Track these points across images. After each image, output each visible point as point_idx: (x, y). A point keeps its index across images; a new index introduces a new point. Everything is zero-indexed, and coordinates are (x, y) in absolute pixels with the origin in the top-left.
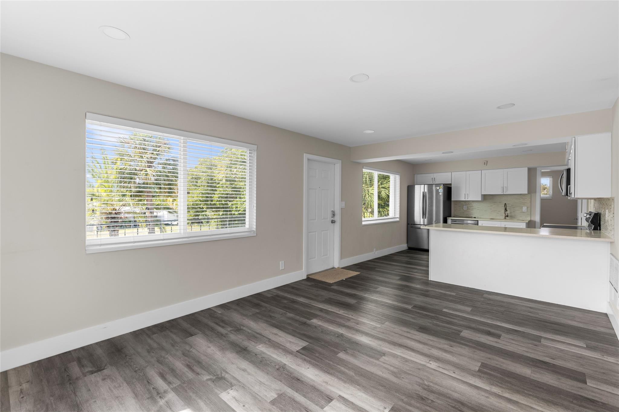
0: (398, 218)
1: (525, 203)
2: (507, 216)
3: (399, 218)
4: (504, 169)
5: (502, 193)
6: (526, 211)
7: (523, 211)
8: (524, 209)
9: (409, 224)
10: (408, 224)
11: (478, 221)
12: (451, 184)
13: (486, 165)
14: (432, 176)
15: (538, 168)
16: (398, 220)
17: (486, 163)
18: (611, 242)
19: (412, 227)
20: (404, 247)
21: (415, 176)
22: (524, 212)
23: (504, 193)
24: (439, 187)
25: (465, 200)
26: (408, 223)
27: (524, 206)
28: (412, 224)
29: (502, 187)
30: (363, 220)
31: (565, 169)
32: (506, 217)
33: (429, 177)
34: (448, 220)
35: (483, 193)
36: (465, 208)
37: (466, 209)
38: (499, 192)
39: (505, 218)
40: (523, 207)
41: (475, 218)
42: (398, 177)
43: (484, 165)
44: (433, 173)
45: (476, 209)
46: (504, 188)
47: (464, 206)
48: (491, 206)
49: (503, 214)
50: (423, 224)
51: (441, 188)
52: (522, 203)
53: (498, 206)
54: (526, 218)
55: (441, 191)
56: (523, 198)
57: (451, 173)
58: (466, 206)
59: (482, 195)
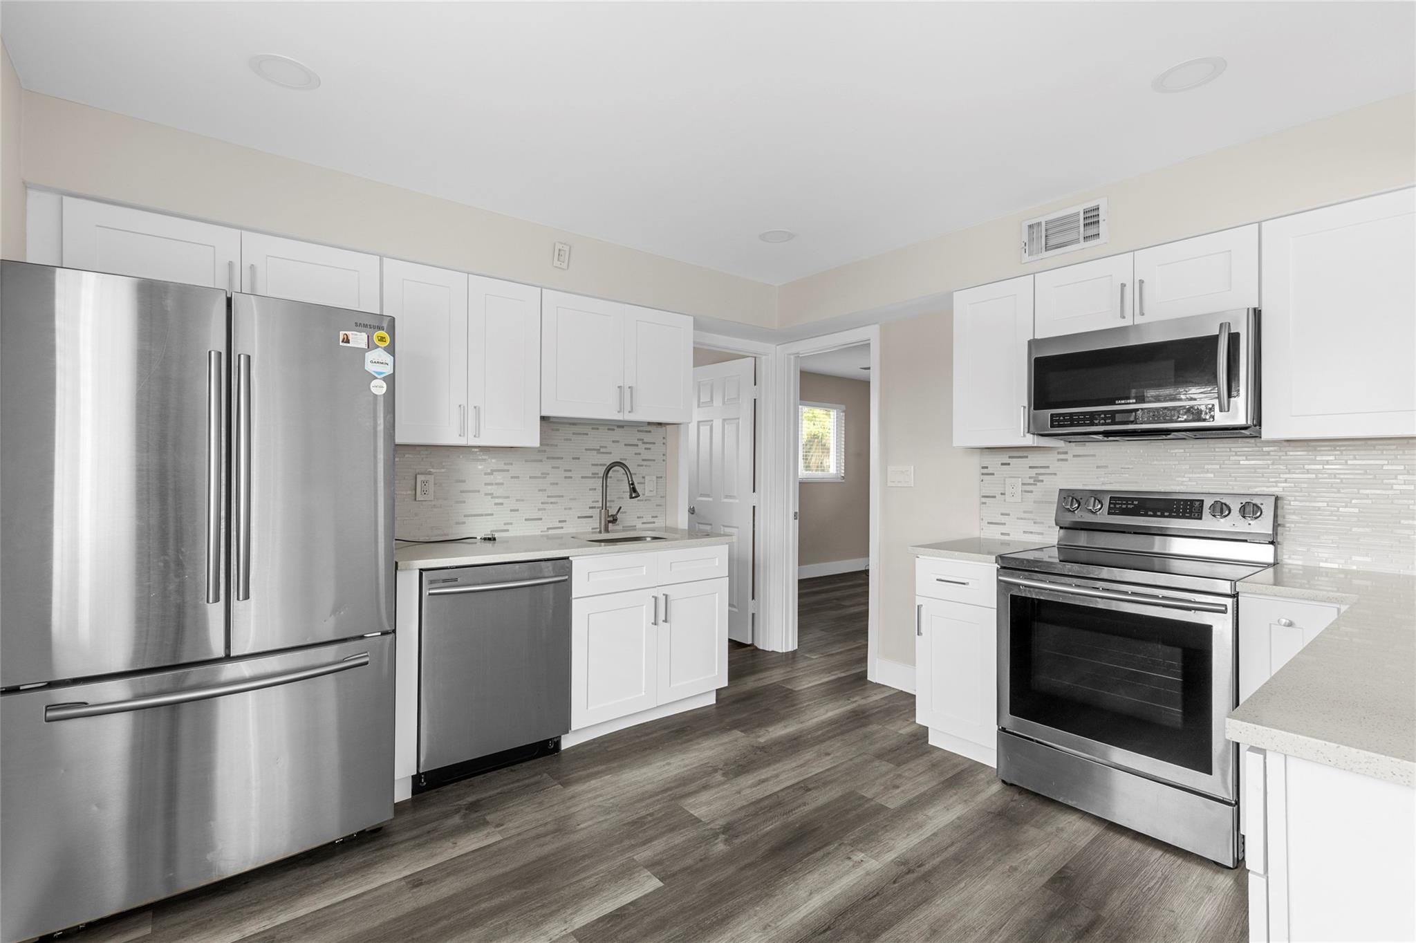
1: (652, 463)
2: (615, 520)
4: (626, 306)
5: (617, 417)
6: (654, 494)
8: (650, 486)
11: (568, 558)
13: (564, 265)
14: (228, 243)
17: (566, 255)
22: (648, 499)
25: (462, 442)
27: (648, 475)
29: (619, 388)
38: (609, 412)
40: (647, 478)
43: (557, 263)
44: (241, 228)
45: (479, 491)
46: (626, 394)
47: (420, 478)
48: (544, 475)
49: (590, 512)
50: (219, 651)
51: (382, 339)
52: (645, 463)
53: (568, 474)
54: (652, 520)
55: (380, 368)
56: (644, 443)
57: (378, 258)
58: (429, 478)
59: (542, 419)
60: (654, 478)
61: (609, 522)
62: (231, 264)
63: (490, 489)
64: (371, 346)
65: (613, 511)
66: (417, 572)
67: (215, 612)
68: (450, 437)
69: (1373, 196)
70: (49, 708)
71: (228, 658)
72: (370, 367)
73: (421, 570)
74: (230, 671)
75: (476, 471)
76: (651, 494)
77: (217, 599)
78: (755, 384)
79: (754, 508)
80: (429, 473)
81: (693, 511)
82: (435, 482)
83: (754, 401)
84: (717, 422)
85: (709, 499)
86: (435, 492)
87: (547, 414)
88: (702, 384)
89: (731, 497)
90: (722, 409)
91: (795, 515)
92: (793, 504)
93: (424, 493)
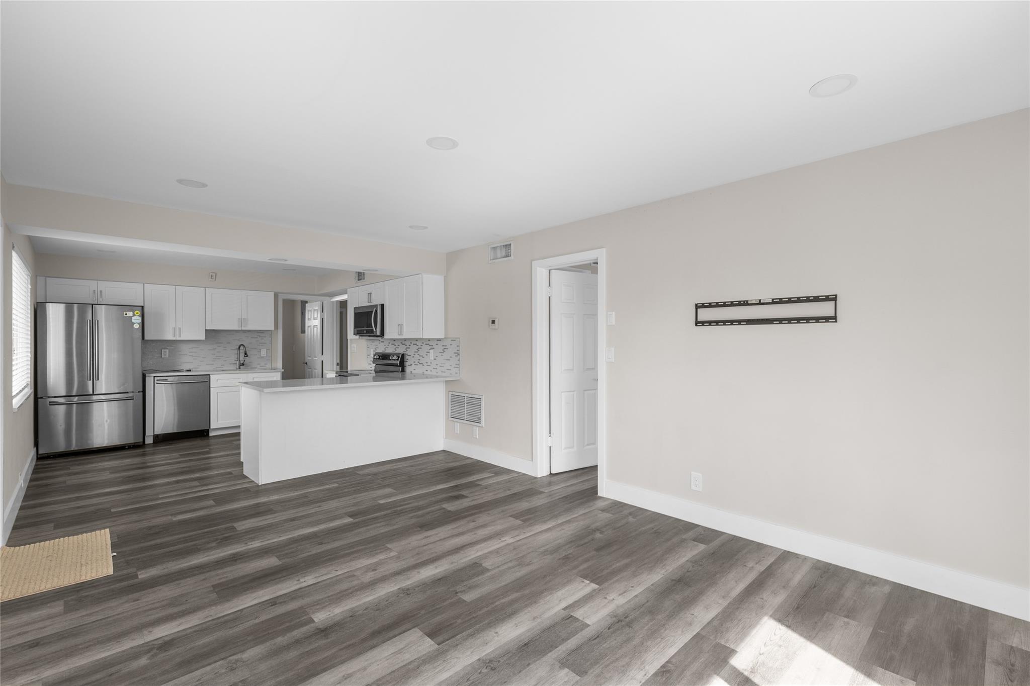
1: (264, 344)
2: (243, 365)
5: (240, 329)
6: (265, 355)
7: (262, 355)
8: (264, 352)
9: (41, 398)
10: (38, 398)
11: (209, 375)
13: (214, 280)
14: (94, 285)
15: (281, 295)
17: (213, 276)
18: (446, 381)
19: (54, 404)
21: (40, 279)
22: (262, 357)
23: (243, 329)
24: (132, 313)
25: (174, 339)
26: (39, 396)
27: (263, 349)
29: (239, 318)
31: (379, 304)
32: (241, 366)
33: (87, 288)
34: (147, 377)
35: (209, 328)
36: (166, 353)
37: (167, 356)
38: (236, 327)
39: (240, 368)
40: (262, 350)
41: (189, 371)
43: (210, 279)
44: (97, 280)
45: (186, 355)
46: (241, 321)
47: (163, 350)
48: (214, 349)
49: (236, 362)
50: (91, 393)
51: (137, 313)
52: (261, 344)
53: (225, 349)
54: (265, 365)
55: (137, 321)
56: (261, 337)
57: (142, 284)
58: (167, 350)
59: (206, 331)
62: (94, 291)
63: (191, 354)
64: (134, 315)
65: (242, 362)
66: (153, 378)
67: (90, 383)
68: (170, 337)
70: (50, 402)
71: (93, 394)
72: (133, 321)
73: (154, 377)
74: (95, 397)
75: (185, 348)
77: (90, 380)
78: (323, 312)
79: (322, 361)
80: (167, 349)
81: (306, 364)
82: (169, 352)
83: (323, 319)
84: (312, 327)
85: (310, 358)
86: (169, 355)
87: (206, 329)
88: (308, 311)
89: (315, 357)
90: (313, 322)
91: (338, 364)
92: (336, 359)
93: (165, 355)
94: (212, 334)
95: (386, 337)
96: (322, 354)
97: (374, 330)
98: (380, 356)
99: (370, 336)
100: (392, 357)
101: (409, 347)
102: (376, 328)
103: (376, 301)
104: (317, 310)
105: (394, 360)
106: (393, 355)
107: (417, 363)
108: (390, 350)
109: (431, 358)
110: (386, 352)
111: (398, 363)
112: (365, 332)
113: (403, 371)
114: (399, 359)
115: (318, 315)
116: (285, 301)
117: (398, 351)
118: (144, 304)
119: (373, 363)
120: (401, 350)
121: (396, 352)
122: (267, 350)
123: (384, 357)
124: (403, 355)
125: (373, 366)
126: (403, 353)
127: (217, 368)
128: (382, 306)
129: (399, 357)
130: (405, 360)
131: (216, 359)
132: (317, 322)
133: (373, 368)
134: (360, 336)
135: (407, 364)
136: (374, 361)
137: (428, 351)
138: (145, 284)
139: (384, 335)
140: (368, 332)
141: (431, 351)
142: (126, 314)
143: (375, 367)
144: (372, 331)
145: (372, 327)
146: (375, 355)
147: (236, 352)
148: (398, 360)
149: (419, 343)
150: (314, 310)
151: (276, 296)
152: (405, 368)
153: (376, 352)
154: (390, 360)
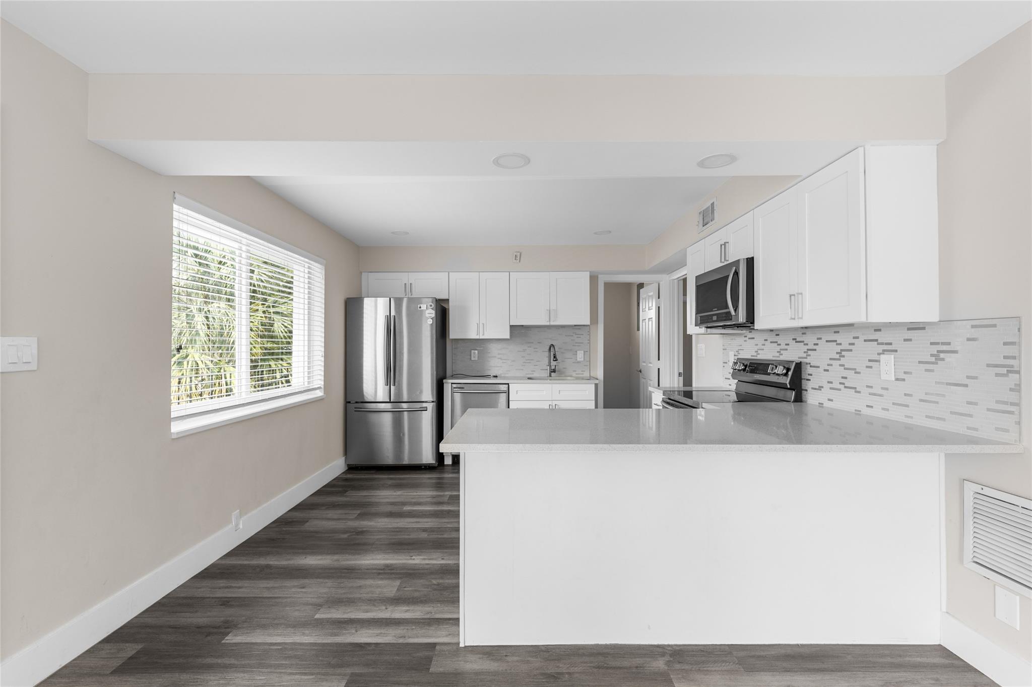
0: (319, 388)
1: (581, 344)
2: (554, 371)
3: (323, 390)
4: (551, 273)
5: (549, 324)
6: (583, 360)
7: (578, 360)
8: (580, 356)
9: (349, 402)
10: (347, 402)
11: (508, 384)
12: (447, 301)
13: (518, 261)
14: (405, 278)
15: (602, 276)
16: (319, 394)
17: (519, 257)
19: (358, 410)
20: (336, 467)
21: (364, 275)
22: (579, 362)
23: (552, 323)
24: (425, 306)
25: (477, 337)
26: (348, 400)
27: (579, 350)
28: (357, 402)
29: (548, 310)
30: (173, 415)
31: (744, 259)
32: (552, 374)
33: (397, 281)
34: (445, 385)
35: (514, 323)
36: (475, 355)
37: (477, 359)
38: (543, 322)
39: (550, 376)
40: (578, 352)
41: (496, 377)
42: (319, 270)
43: (515, 261)
44: (409, 272)
45: (495, 357)
46: (550, 313)
47: (471, 351)
48: (524, 350)
49: (546, 368)
51: (431, 306)
52: (577, 344)
53: (536, 350)
54: (582, 373)
55: (430, 315)
56: (576, 334)
57: (447, 273)
58: (476, 352)
59: (511, 327)
60: (583, 352)
61: (552, 372)
62: (405, 284)
63: (499, 356)
64: (427, 308)
65: (553, 367)
66: (450, 385)
68: (473, 335)
69: (773, 198)
70: (355, 408)
72: (427, 315)
73: (452, 383)
75: (494, 349)
76: (581, 360)
78: (659, 298)
79: (659, 369)
80: (476, 350)
81: (640, 371)
82: (478, 353)
83: (659, 307)
84: (647, 320)
85: (645, 364)
86: (478, 357)
87: (511, 324)
88: (643, 299)
89: (650, 363)
90: (648, 313)
91: (680, 374)
92: (678, 367)
93: (474, 357)
94: (518, 331)
95: (757, 325)
96: (659, 360)
97: (733, 313)
98: (746, 366)
99: (724, 327)
100: (772, 370)
101: (815, 347)
102: (736, 308)
103: (738, 253)
104: (652, 296)
105: (778, 375)
106: (776, 364)
107: (836, 385)
108: (767, 353)
109: (884, 377)
110: (759, 357)
111: (788, 382)
112: (715, 318)
113: (799, 399)
114: (790, 373)
115: (653, 304)
116: (607, 285)
117: (786, 356)
118: (449, 296)
119: (734, 378)
120: (793, 354)
121: (782, 358)
122: (584, 352)
123: (753, 367)
124: (799, 366)
125: (732, 384)
126: (798, 360)
127: (526, 374)
128: (750, 262)
129: (788, 370)
130: (804, 376)
131: (525, 363)
132: (652, 314)
133: (734, 387)
134: (707, 327)
135: (809, 386)
136: (734, 376)
137: (876, 357)
138: (450, 273)
139: (753, 323)
140: (720, 318)
141: (883, 358)
142: (420, 308)
143: (737, 384)
144: (728, 316)
145: (727, 307)
146: (735, 363)
147: (547, 354)
148: (786, 375)
149: (844, 339)
150: (649, 296)
151: (594, 279)
152: (804, 393)
153: (739, 357)
154: (769, 374)
